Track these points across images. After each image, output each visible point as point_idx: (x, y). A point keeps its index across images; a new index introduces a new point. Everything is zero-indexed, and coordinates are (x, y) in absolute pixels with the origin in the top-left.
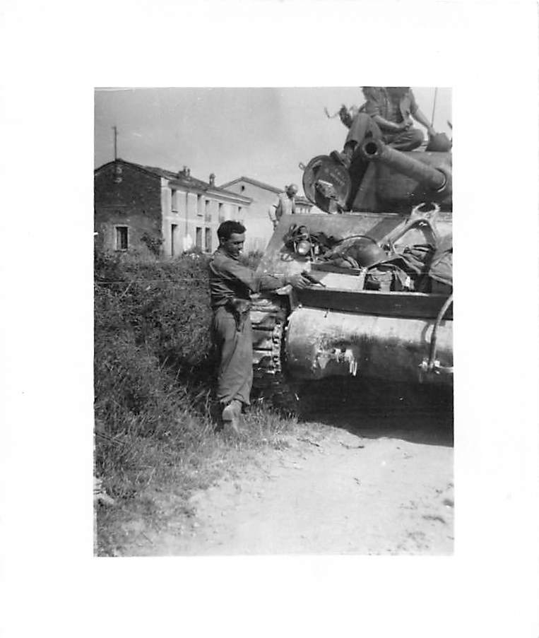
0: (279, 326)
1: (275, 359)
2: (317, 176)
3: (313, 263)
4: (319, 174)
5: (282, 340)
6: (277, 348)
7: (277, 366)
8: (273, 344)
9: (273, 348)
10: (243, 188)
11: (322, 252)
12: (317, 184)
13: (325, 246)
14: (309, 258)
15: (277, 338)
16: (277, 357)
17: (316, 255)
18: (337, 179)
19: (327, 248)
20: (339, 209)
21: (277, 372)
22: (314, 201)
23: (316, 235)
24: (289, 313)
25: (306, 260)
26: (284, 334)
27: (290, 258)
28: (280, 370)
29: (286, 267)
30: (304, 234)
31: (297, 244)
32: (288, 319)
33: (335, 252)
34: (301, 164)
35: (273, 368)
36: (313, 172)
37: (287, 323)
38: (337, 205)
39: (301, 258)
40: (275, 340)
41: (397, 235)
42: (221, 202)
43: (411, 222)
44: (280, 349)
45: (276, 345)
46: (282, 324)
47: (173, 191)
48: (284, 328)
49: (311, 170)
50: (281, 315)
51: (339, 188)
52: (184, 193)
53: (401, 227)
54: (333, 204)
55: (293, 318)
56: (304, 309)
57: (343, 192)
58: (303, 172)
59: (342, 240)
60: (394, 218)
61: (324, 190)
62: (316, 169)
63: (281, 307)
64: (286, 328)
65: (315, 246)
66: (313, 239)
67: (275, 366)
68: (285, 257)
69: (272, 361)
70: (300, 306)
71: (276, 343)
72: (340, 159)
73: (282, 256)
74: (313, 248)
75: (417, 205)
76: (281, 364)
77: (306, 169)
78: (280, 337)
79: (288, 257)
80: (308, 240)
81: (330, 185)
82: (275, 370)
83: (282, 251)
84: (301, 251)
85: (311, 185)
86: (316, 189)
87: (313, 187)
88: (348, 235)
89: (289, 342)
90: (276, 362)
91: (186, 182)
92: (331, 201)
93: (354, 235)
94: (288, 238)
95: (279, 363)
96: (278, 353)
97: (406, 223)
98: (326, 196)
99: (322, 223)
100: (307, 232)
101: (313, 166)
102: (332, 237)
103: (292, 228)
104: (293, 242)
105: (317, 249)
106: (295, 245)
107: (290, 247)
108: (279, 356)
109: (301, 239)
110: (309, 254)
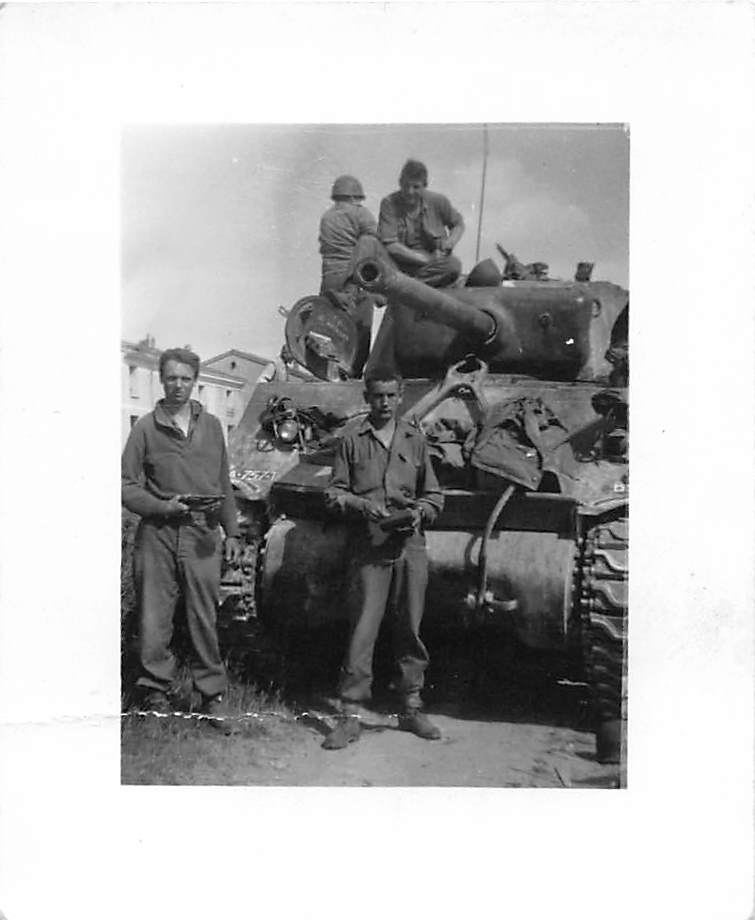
0: (252, 547)
1: (247, 599)
2: (308, 325)
3: (305, 452)
4: (309, 323)
5: (257, 569)
6: (249, 582)
7: (251, 609)
8: (243, 576)
9: (244, 582)
10: (234, 364)
11: (315, 437)
12: (306, 339)
13: (321, 428)
14: (296, 445)
15: (249, 566)
16: (249, 596)
17: (308, 442)
18: (337, 331)
19: (323, 431)
20: (343, 375)
21: (251, 619)
22: (305, 363)
23: (306, 411)
24: (266, 528)
25: (291, 450)
26: (260, 560)
27: (269, 447)
28: (255, 615)
29: (263, 461)
30: (289, 411)
31: (279, 425)
32: (266, 536)
33: (336, 436)
34: (282, 308)
35: (245, 612)
36: (300, 320)
37: (263, 544)
38: (340, 369)
39: (286, 446)
40: (246, 569)
41: (425, 408)
43: (446, 388)
44: (253, 584)
45: (249, 578)
46: (256, 543)
47: (132, 369)
48: (259, 551)
49: (297, 318)
50: (254, 531)
51: (341, 344)
52: (148, 372)
53: (431, 396)
54: (333, 367)
55: (273, 537)
56: (288, 522)
57: (348, 350)
58: (285, 320)
59: (347, 419)
60: (421, 384)
61: (318, 346)
62: (305, 316)
63: (255, 519)
64: (263, 551)
65: (306, 427)
66: (302, 417)
67: (246, 609)
68: (261, 446)
69: (242, 602)
70: (284, 516)
71: (247, 573)
72: (340, 302)
73: (258, 444)
74: (303, 432)
75: (454, 364)
76: (256, 605)
77: (290, 315)
78: (254, 565)
79: (267, 444)
80: (295, 419)
81: (328, 339)
82: (247, 614)
83: (258, 436)
84: (285, 435)
85: (298, 340)
86: (307, 347)
87: (302, 342)
88: (355, 412)
89: (268, 571)
90: (248, 603)
91: (149, 356)
92: (330, 363)
93: (362, 411)
94: (267, 418)
95: (252, 605)
96: (249, 588)
97: (439, 390)
98: (321, 355)
99: (316, 395)
100: (292, 407)
101: (302, 310)
102: (330, 414)
103: (271, 401)
104: (272, 423)
105: (308, 432)
106: (275, 427)
107: (268, 430)
108: (253, 594)
109: (285, 418)
110: (296, 440)
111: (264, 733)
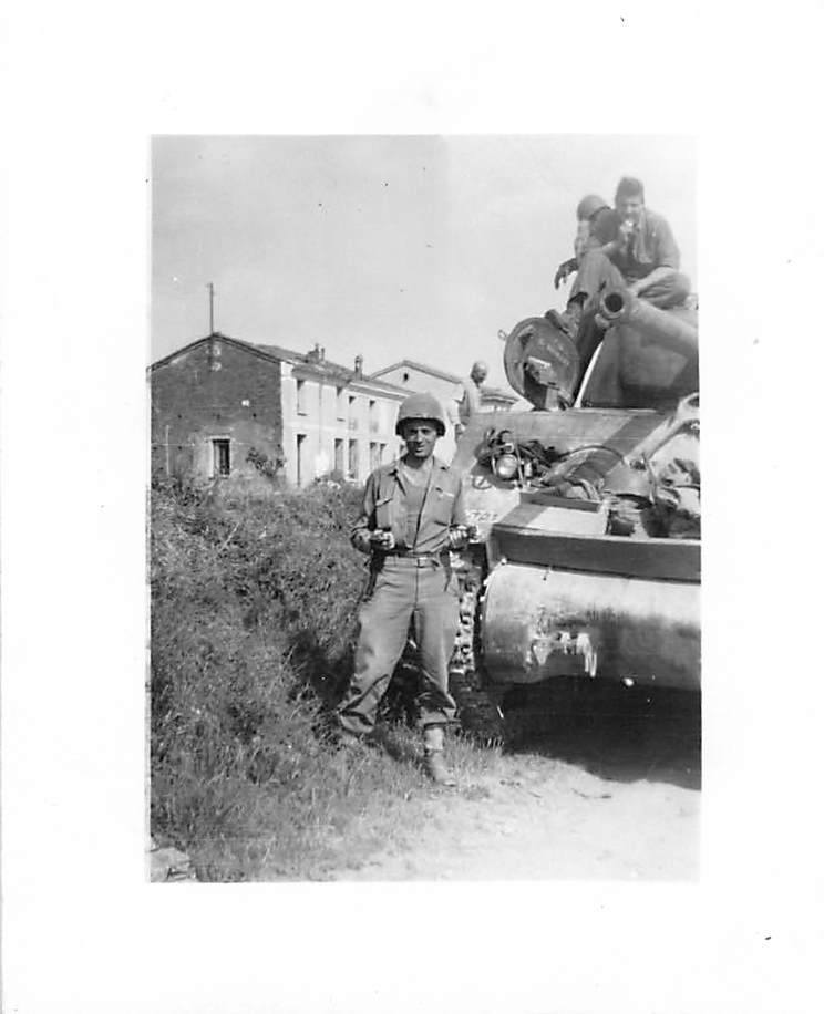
0: (471, 595)
1: (465, 650)
2: (527, 350)
3: (524, 490)
4: (530, 347)
5: (476, 619)
6: (468, 632)
7: (469, 660)
8: (461, 625)
9: (462, 631)
10: (406, 377)
11: (536, 474)
12: (525, 365)
13: (540, 463)
14: (515, 482)
15: (468, 614)
16: (467, 646)
17: (528, 478)
18: (558, 355)
19: (543, 467)
20: (562, 404)
21: (468, 672)
22: (523, 391)
23: (528, 445)
24: (484, 575)
25: (512, 487)
26: (479, 608)
27: (486, 484)
28: (473, 668)
29: (479, 499)
30: (507, 444)
31: (496, 460)
32: (485, 583)
33: (557, 473)
34: (501, 331)
35: (462, 663)
36: (519, 344)
37: (483, 591)
38: (559, 397)
39: (505, 482)
40: (465, 618)
41: (656, 444)
42: (373, 398)
43: (677, 424)
44: (472, 634)
45: (467, 627)
46: (475, 590)
47: (300, 382)
48: (478, 598)
49: (517, 342)
50: (474, 577)
51: (562, 370)
52: (317, 385)
53: (661, 431)
54: (551, 395)
55: (492, 583)
56: (510, 566)
57: (568, 377)
58: (504, 343)
59: (568, 453)
60: (649, 417)
61: (537, 373)
62: (525, 340)
63: (473, 563)
64: (482, 599)
65: (526, 462)
66: (522, 452)
67: (464, 661)
68: (477, 482)
69: (459, 653)
70: (504, 561)
71: (466, 623)
72: (561, 324)
73: (474, 480)
74: (523, 467)
75: (686, 395)
76: (475, 656)
77: (509, 339)
78: (473, 613)
79: (483, 481)
80: (514, 453)
81: (547, 365)
82: (465, 667)
83: (474, 472)
84: (504, 471)
85: (516, 365)
86: (525, 372)
87: (521, 366)
88: (578, 446)
89: (488, 620)
90: (466, 654)
91: (321, 369)
92: (549, 390)
93: (586, 445)
94: (483, 451)
95: (471, 656)
96: (469, 639)
97: (669, 425)
98: (542, 382)
99: (534, 426)
100: (512, 440)
101: (520, 335)
102: (552, 448)
103: (488, 434)
104: (489, 458)
105: (528, 468)
106: (493, 462)
107: (486, 465)
108: (471, 644)
109: (503, 453)
110: (516, 476)
111: (487, 796)
